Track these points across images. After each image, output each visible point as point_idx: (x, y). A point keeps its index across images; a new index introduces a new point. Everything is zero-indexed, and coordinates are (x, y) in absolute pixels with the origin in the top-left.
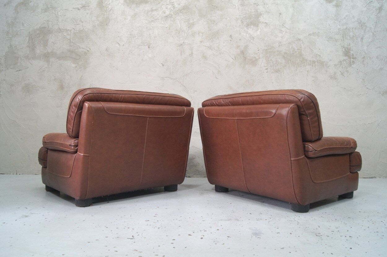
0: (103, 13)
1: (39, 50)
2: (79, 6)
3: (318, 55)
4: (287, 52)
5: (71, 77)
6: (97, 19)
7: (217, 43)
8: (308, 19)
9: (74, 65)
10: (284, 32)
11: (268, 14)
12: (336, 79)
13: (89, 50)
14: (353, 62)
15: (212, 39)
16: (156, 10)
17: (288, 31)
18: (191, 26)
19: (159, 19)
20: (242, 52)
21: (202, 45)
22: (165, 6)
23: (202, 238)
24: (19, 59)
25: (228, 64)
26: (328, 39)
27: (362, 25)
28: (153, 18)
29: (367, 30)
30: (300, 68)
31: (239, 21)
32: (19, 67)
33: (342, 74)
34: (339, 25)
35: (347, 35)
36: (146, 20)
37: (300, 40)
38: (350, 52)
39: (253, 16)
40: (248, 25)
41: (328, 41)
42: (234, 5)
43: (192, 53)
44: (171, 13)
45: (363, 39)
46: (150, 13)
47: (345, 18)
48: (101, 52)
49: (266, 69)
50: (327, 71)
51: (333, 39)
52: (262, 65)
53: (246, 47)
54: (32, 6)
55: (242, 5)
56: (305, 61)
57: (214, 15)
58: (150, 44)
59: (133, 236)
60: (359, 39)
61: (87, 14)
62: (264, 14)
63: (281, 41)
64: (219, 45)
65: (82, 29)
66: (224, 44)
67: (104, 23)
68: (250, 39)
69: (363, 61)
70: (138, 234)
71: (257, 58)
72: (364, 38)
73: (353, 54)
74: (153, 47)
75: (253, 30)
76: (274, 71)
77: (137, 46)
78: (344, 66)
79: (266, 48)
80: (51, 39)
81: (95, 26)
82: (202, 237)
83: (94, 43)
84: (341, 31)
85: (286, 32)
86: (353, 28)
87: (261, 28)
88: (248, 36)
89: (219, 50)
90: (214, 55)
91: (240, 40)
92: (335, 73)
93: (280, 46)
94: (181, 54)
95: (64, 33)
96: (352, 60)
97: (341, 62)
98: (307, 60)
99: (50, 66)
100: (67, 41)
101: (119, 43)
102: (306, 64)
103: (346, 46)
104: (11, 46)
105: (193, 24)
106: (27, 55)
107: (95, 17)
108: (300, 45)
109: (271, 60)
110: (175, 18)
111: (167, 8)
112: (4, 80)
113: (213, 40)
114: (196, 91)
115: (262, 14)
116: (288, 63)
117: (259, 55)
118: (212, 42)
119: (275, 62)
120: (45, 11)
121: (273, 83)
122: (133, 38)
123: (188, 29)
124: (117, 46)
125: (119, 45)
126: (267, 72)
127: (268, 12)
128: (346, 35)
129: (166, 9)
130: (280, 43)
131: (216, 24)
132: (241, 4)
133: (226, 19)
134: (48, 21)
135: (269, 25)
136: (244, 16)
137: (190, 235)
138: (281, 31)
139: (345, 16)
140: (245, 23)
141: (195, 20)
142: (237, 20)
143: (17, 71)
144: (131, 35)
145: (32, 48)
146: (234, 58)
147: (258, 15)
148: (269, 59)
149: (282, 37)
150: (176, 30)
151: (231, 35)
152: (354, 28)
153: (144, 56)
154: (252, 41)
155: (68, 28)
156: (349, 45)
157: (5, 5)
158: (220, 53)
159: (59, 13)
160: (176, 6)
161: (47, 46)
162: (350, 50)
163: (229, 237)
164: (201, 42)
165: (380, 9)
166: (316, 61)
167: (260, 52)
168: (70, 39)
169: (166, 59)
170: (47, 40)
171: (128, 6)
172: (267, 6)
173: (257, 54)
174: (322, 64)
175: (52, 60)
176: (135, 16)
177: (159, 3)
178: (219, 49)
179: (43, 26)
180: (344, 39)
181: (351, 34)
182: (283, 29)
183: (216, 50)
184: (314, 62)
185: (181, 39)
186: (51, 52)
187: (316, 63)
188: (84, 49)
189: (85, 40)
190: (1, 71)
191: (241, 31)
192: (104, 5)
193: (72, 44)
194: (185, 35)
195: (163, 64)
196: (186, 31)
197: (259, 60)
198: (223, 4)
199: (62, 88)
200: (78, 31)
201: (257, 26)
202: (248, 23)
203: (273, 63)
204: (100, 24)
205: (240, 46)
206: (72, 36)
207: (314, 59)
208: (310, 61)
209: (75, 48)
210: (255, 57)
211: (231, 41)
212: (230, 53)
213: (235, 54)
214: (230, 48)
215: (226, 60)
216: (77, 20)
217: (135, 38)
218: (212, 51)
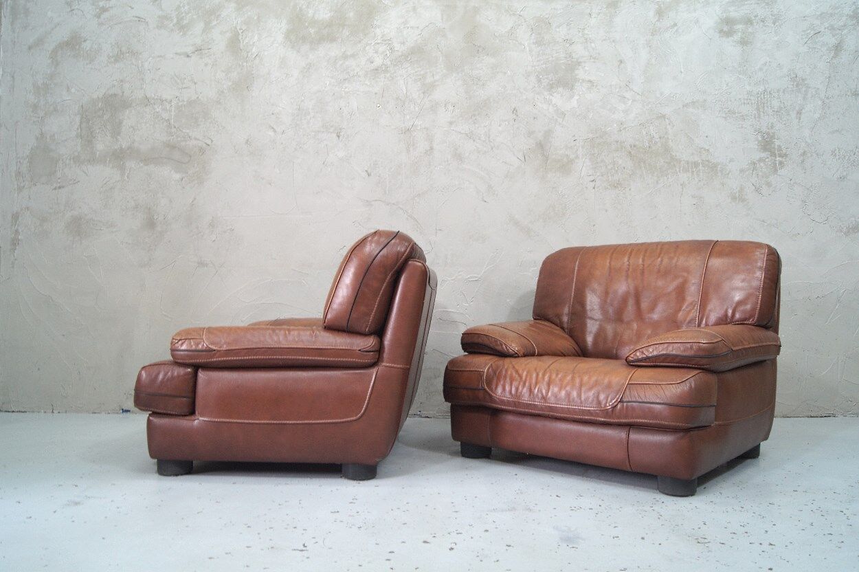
0: (241, 63)
1: (100, 147)
2: (189, 50)
3: (705, 150)
4: (637, 143)
5: (171, 201)
6: (226, 75)
7: (485, 126)
8: (681, 72)
9: (177, 176)
10: (631, 101)
11: (594, 62)
12: (743, 200)
13: (209, 142)
14: (781, 163)
15: (474, 118)
16: (353, 56)
17: (638, 97)
18: (428, 89)
19: (359, 76)
20: (541, 146)
21: (453, 130)
22: (373, 48)
23: (452, 549)
24: (61, 162)
25: (509, 171)
26: (726, 114)
27: (798, 83)
28: (348, 73)
29: (809, 95)
30: (665, 178)
31: (533, 79)
32: (59, 181)
33: (758, 190)
34: (750, 84)
35: (767, 107)
36: (332, 78)
37: (663, 117)
38: (773, 143)
39: (563, 67)
40: (551, 87)
41: (725, 118)
42: (521, 44)
43: (432, 148)
44: (385, 62)
45: (801, 114)
46: (341, 62)
47: (761, 69)
48: (235, 147)
49: (593, 181)
50: (723, 184)
51: (737, 115)
52: (582, 175)
53: (548, 133)
54: (88, 49)
55: (539, 43)
56: (675, 163)
57: (478, 66)
58: (340, 129)
59: (304, 545)
60: (793, 115)
61: (206, 65)
62: (585, 62)
63: (624, 120)
64: (489, 130)
65: (194, 98)
66: (500, 128)
67: (243, 85)
68: (555, 117)
69: (803, 162)
70: (314, 541)
71: (572, 156)
72: (803, 111)
73: (779, 146)
74: (348, 136)
75: (562, 96)
76: (610, 185)
77: (314, 134)
78: (760, 174)
79: (591, 136)
80: (129, 119)
81: (223, 92)
82: (453, 546)
83: (221, 128)
84: (752, 98)
85: (634, 101)
86: (778, 91)
87: (581, 93)
88: (551, 109)
89: (490, 141)
90: (478, 152)
91: (534, 118)
92: (742, 189)
93: (621, 130)
94: (408, 151)
95: (156, 107)
96: (778, 159)
97: (754, 164)
98: (680, 161)
99: (126, 178)
100: (163, 123)
101: (273, 128)
102: (678, 170)
103: (764, 129)
104: (42, 134)
105: (433, 86)
106: (76, 154)
107: (223, 71)
108: (666, 128)
109: (602, 161)
110: (395, 72)
111: (376, 52)
112: (28, 208)
113: (476, 119)
114: (441, 230)
115: (580, 62)
116: (641, 168)
117: (577, 150)
118: (474, 123)
119: (611, 166)
120: (116, 61)
121: (606, 211)
122: (305, 116)
123: (422, 96)
124: (270, 133)
125: (275, 131)
126: (594, 188)
127: (595, 58)
128: (763, 107)
129: (375, 55)
130: (621, 124)
131: (483, 85)
132: (536, 42)
133: (505, 73)
134: (122, 81)
135: (596, 86)
136: (544, 66)
137: (425, 542)
138: (623, 99)
139: (763, 64)
140: (545, 82)
141: (437, 77)
142: (529, 76)
143: (55, 189)
144: (299, 110)
145: (88, 138)
146: (523, 159)
147: (573, 65)
148: (599, 160)
149: (626, 112)
151: (515, 109)
152: (782, 90)
153: (328, 154)
154: (560, 120)
155: (164, 97)
156: (772, 127)
157: (30, 48)
158: (492, 148)
159: (146, 65)
160: (397, 46)
161: (119, 134)
162: (773, 137)
163: (509, 546)
164: (451, 123)
165: (838, 48)
166: (700, 161)
167: (578, 144)
168: (168, 121)
169: (376, 161)
170: (120, 123)
171: (293, 47)
172: (593, 45)
173: (571, 148)
174: (713, 168)
175: (131, 164)
176: (309, 68)
177: (360, 42)
178: (489, 138)
179: (111, 92)
180: (759, 115)
181: (776, 103)
182: (628, 95)
183: (484, 141)
184: (696, 164)
185: (408, 117)
186: (129, 148)
187: (701, 167)
188: (198, 140)
189: (201, 121)
190: (20, 189)
191: (536, 99)
192: (242, 47)
193: (173, 130)
194: (417, 109)
195: (369, 171)
196: (419, 101)
197: (576, 161)
198: (497, 41)
199: (151, 224)
200: (185, 103)
201: (572, 88)
202: (551, 82)
203: (606, 167)
204: (234, 86)
205: (535, 131)
206: (173, 113)
207: (696, 159)
208: (688, 163)
209: (179, 139)
210: (567, 156)
211: (516, 121)
212: (514, 147)
213: (524, 148)
214: (514, 137)
215: (505, 163)
216: (185, 79)
217: (308, 117)
218: (475, 143)
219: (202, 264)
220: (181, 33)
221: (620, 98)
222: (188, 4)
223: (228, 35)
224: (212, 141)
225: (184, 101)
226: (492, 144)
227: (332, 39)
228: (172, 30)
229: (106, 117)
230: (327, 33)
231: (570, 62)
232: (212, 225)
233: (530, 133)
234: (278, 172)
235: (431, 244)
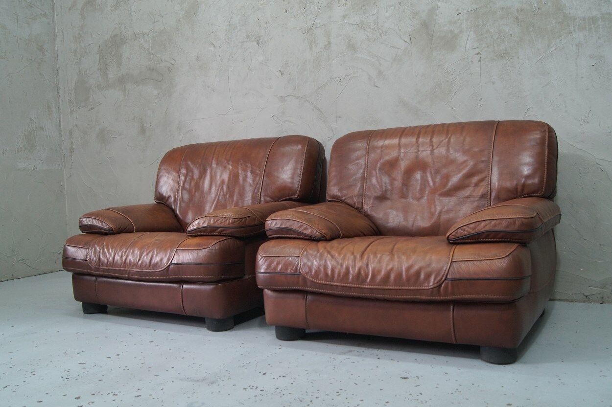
1: (111, 76)
4: (525, 6)
5: (153, 112)
6: (181, 6)
7: (373, 15)
9: (156, 92)
13: (173, 62)
15: (363, 8)
20: (425, 25)
21: (346, 23)
24: (91, 90)
25: (396, 55)
30: (558, 40)
32: (91, 104)
43: (329, 43)
48: (189, 63)
49: (478, 54)
52: (467, 49)
53: (433, 11)
54: (100, 3)
56: (570, 22)
58: (259, 37)
64: (377, 18)
65: (162, 28)
66: (387, 14)
67: (192, 13)
71: (456, 31)
74: (265, 42)
76: (496, 56)
77: (241, 44)
79: (474, 7)
80: (125, 52)
81: (179, 20)
83: (180, 50)
90: (369, 40)
94: (311, 49)
95: (140, 40)
98: (575, 19)
99: (127, 97)
100: (145, 52)
101: (213, 44)
102: (572, 29)
104: (80, 71)
106: (99, 83)
107: (178, 4)
109: (488, 31)
112: (76, 125)
113: (365, 9)
114: (340, 117)
116: (529, 33)
117: (461, 24)
118: (364, 13)
119: (497, 35)
120: (116, 9)
121: (493, 83)
122: (234, 30)
124: (211, 49)
125: (214, 47)
126: (480, 61)
134: (120, 24)
143: (89, 110)
144: (230, 25)
145: (104, 71)
146: (409, 41)
148: (484, 31)
153: (252, 61)
155: (145, 31)
157: (70, 9)
158: (381, 35)
159: (133, 8)
161: (121, 64)
164: (344, 17)
166: (599, 15)
167: (461, 18)
168: (148, 49)
169: (287, 61)
170: (121, 56)
173: (455, 23)
175: (129, 86)
178: (378, 25)
179: (114, 33)
183: (373, 29)
184: (594, 20)
185: (309, 17)
186: (127, 74)
187: (600, 22)
188: (167, 62)
189: (168, 46)
190: (72, 112)
193: (152, 56)
194: (316, 8)
195: (282, 71)
197: (461, 35)
199: (143, 131)
200: (157, 34)
203: (492, 37)
204: (186, 15)
205: (419, 12)
206: (150, 43)
207: (595, 13)
208: (584, 19)
209: (155, 63)
210: (451, 31)
211: (402, 4)
212: (400, 30)
213: (410, 30)
214: (400, 21)
215: (393, 47)
216: (156, 15)
217: (237, 30)
218: (366, 32)
224: (175, 61)
225: (156, 32)
226: (380, 30)
229: (113, 53)
232: (179, 128)
234: (218, 80)
235: (333, 131)
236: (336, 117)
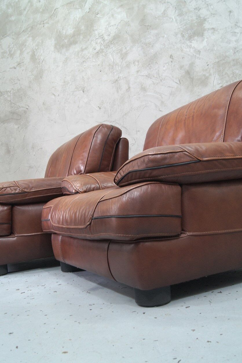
0: (37, 66)
2: (15, 65)
5: (15, 139)
6: (31, 73)
7: (156, 69)
9: (16, 127)
10: (239, 34)
11: (214, 16)
13: (28, 107)
15: (149, 66)
16: (86, 48)
18: (123, 56)
19: (90, 58)
20: (188, 73)
21: (139, 75)
22: (95, 41)
25: (172, 91)
28: (85, 58)
31: (179, 36)
36: (77, 62)
39: (196, 24)
40: (190, 38)
42: (170, 18)
43: (129, 88)
44: (101, 48)
46: (81, 53)
48: (38, 107)
49: (221, 87)
52: (214, 85)
53: (192, 65)
55: (180, 15)
57: (149, 36)
58: (84, 88)
61: (23, 70)
62: (208, 18)
63: (236, 46)
64: (158, 71)
65: (19, 87)
66: (164, 69)
67: (39, 76)
68: (195, 54)
71: (207, 75)
74: (88, 90)
75: (197, 41)
77: (72, 93)
79: (217, 60)
81: (31, 82)
83: (32, 99)
87: (208, 37)
88: (192, 50)
89: (159, 77)
90: (154, 84)
91: (183, 58)
93: (235, 53)
94: (118, 92)
95: (5, 95)
100: (8, 103)
101: (54, 94)
105: (126, 54)
107: (30, 72)
109: (226, 73)
110: (107, 51)
111: (97, 43)
113: (150, 66)
114: (139, 131)
115: (206, 19)
117: (210, 71)
118: (150, 69)
119: (232, 75)
122: (67, 85)
123: (121, 61)
124: (53, 97)
125: (55, 96)
127: (214, 14)
129: (96, 45)
130: (235, 49)
131: (152, 46)
132: (179, 15)
133: (163, 37)
135: (217, 30)
136: (185, 27)
138: (234, 34)
140: (186, 36)
141: (128, 49)
142: (177, 35)
144: (64, 82)
146: (179, 83)
147: (202, 21)
149: (237, 41)
150: (110, 65)
151: (171, 56)
153: (80, 102)
154: (198, 56)
155: (8, 90)
158: (161, 80)
160: (106, 38)
164: (138, 72)
167: (210, 68)
168: (10, 101)
169: (102, 100)
171: (58, 51)
172: (212, 7)
173: (206, 70)
176: (66, 60)
177: (88, 40)
178: (159, 75)
182: (237, 30)
183: (156, 78)
185: (116, 74)
189: (24, 98)
191: (182, 47)
192: (36, 58)
193: (13, 105)
194: (120, 68)
195: (100, 106)
196: (120, 64)
197: (210, 77)
198: (157, 20)
199: (8, 151)
200: (16, 91)
201: (202, 35)
202: (190, 35)
203: (229, 77)
204: (35, 78)
205: (184, 65)
206: (12, 97)
209: (16, 109)
210: (204, 75)
211: (173, 62)
212: (173, 77)
213: (179, 76)
214: (172, 71)
215: (169, 87)
216: (15, 79)
217: (69, 85)
218: (152, 79)
219: (30, 167)
220: (11, 58)
221: (232, 33)
222: (13, 43)
223: (30, 53)
224: (29, 107)
225: (16, 90)
226: (160, 78)
227: (75, 43)
228: (8, 58)
230: (73, 40)
231: (199, 21)
232: (33, 148)
233: (181, 67)
234: (58, 116)
235: (134, 139)
236: (136, 131)
